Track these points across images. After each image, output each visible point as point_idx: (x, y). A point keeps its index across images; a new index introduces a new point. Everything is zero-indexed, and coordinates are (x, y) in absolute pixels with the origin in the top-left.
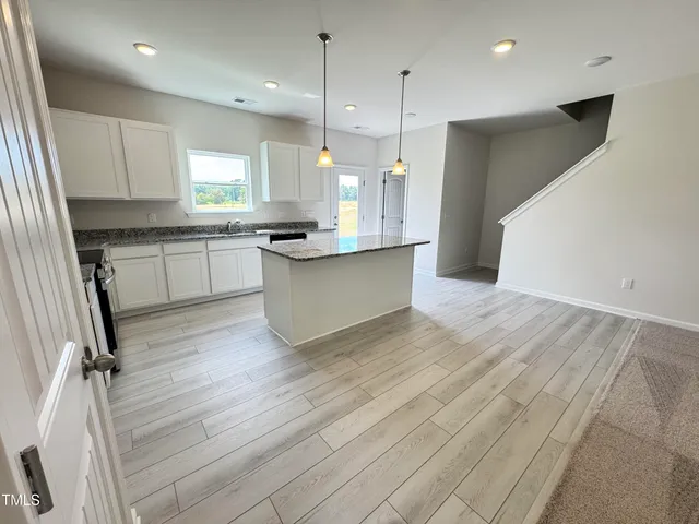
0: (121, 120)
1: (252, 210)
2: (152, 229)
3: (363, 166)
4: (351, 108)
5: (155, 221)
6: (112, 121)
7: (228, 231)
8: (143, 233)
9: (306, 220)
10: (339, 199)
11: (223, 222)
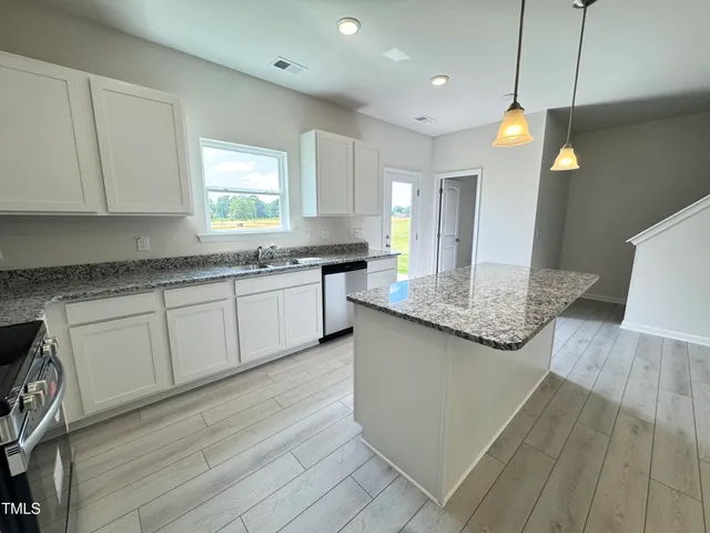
0: (92, 77)
1: (289, 228)
2: (143, 263)
3: (418, 171)
4: (440, 82)
5: (148, 248)
6: (76, 77)
7: (257, 260)
8: (128, 270)
9: (354, 241)
10: (391, 214)
11: (250, 247)
